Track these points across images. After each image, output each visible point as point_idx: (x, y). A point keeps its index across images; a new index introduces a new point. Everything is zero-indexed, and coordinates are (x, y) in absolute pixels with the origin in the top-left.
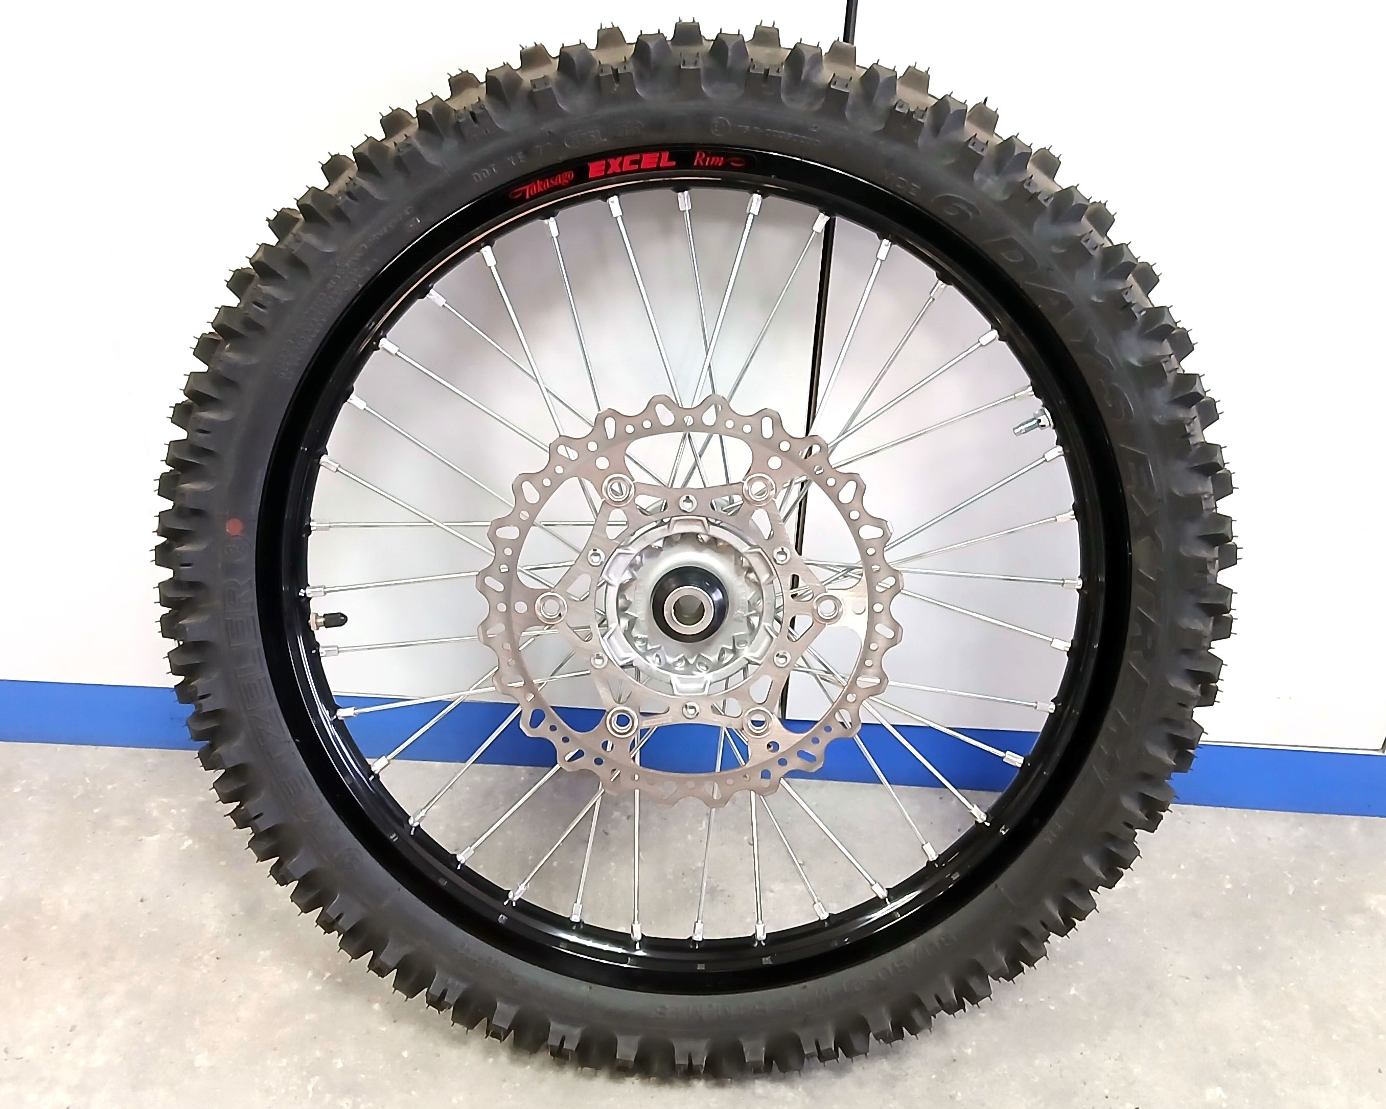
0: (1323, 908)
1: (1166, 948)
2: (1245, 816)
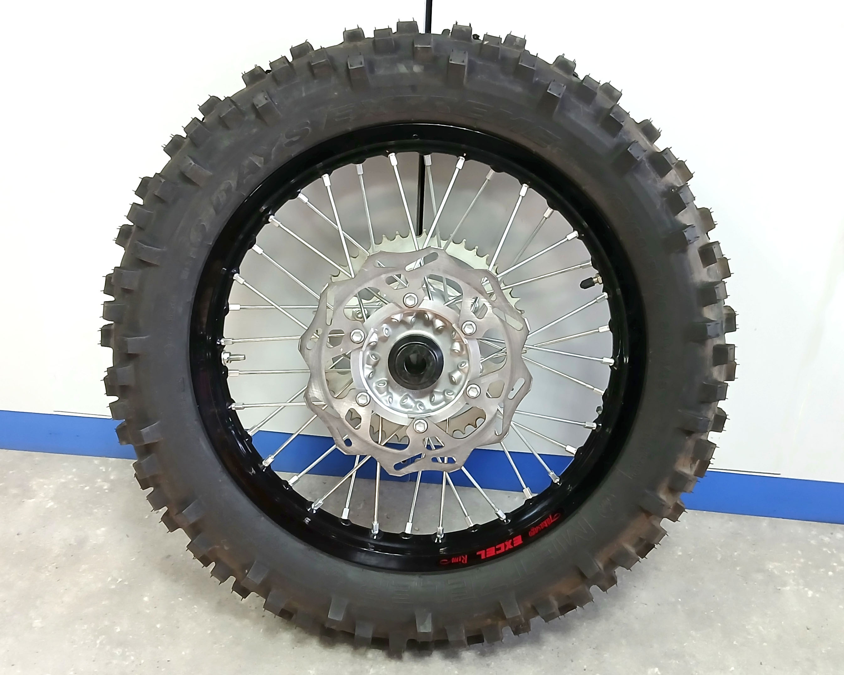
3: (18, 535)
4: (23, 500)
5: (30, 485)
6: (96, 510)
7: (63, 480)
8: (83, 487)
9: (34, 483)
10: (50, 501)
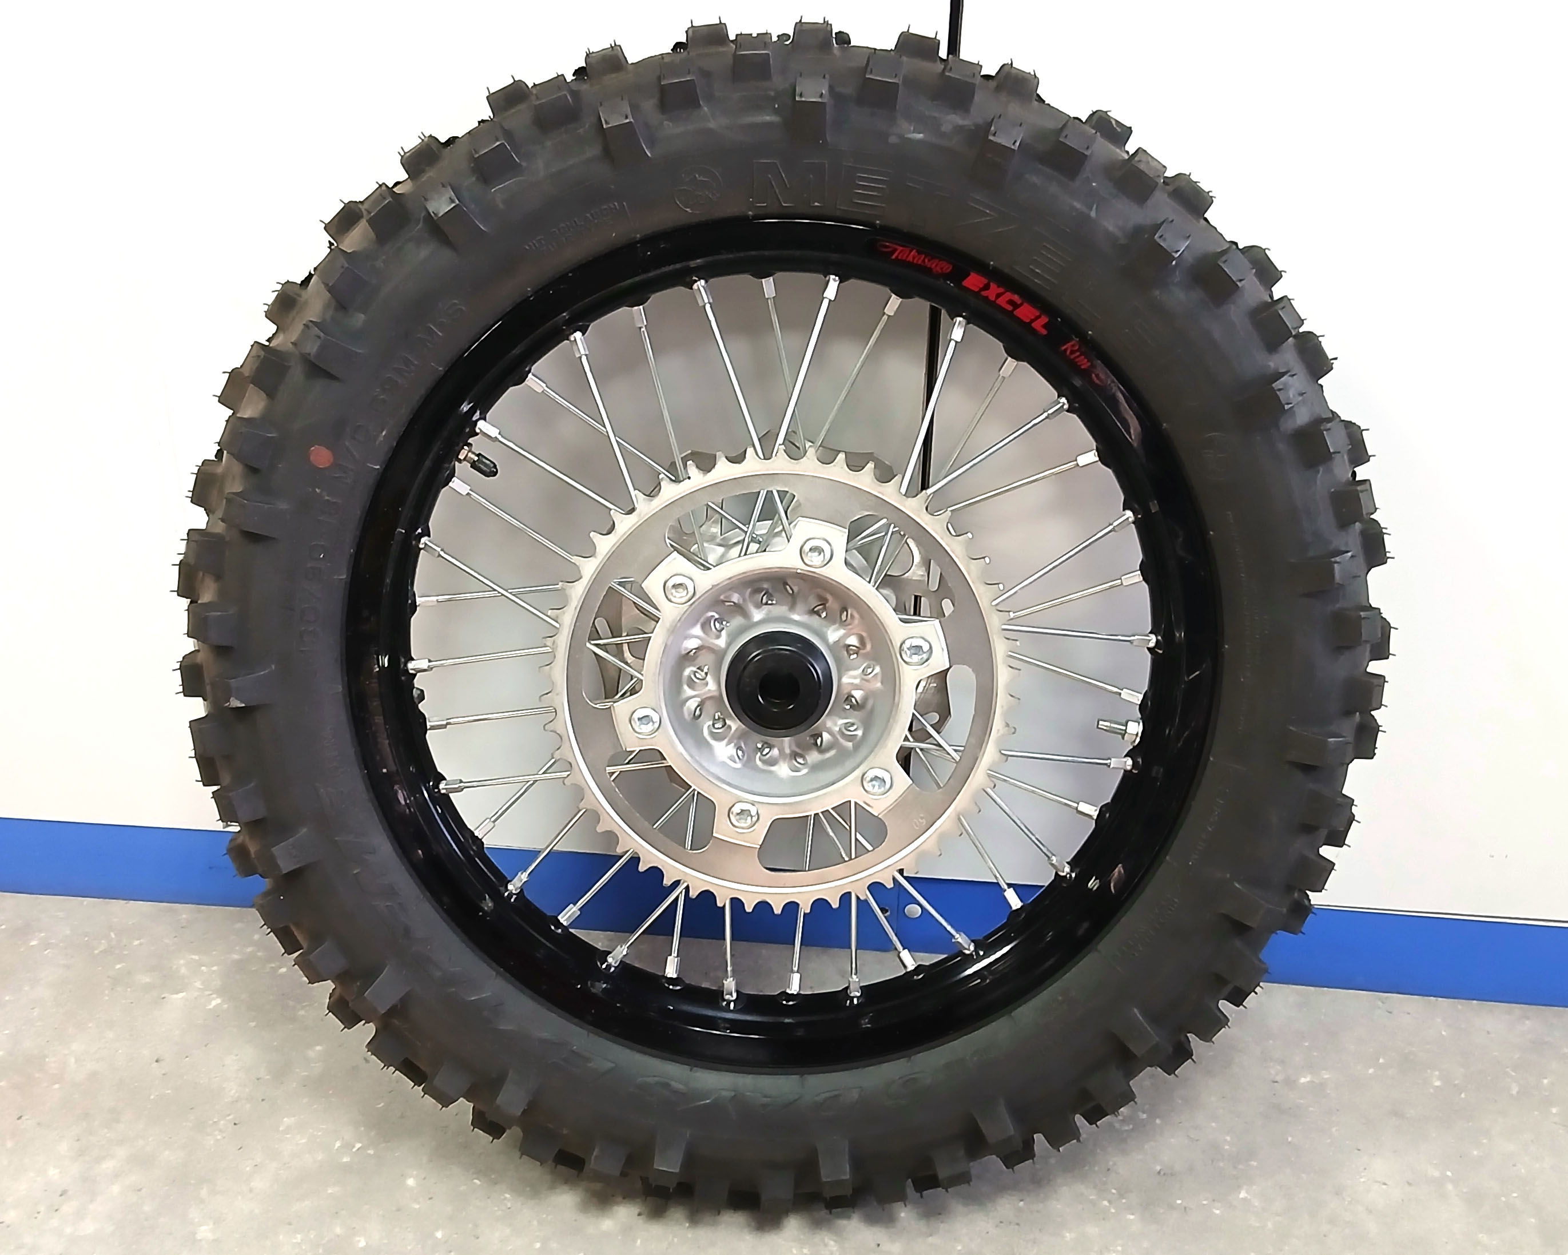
0: (1554, 1110)
1: (1359, 1150)
3: (157, 1061)
4: (163, 996)
5: (175, 967)
6: (302, 1013)
7: (236, 957)
8: (274, 970)
9: (182, 962)
10: (214, 996)
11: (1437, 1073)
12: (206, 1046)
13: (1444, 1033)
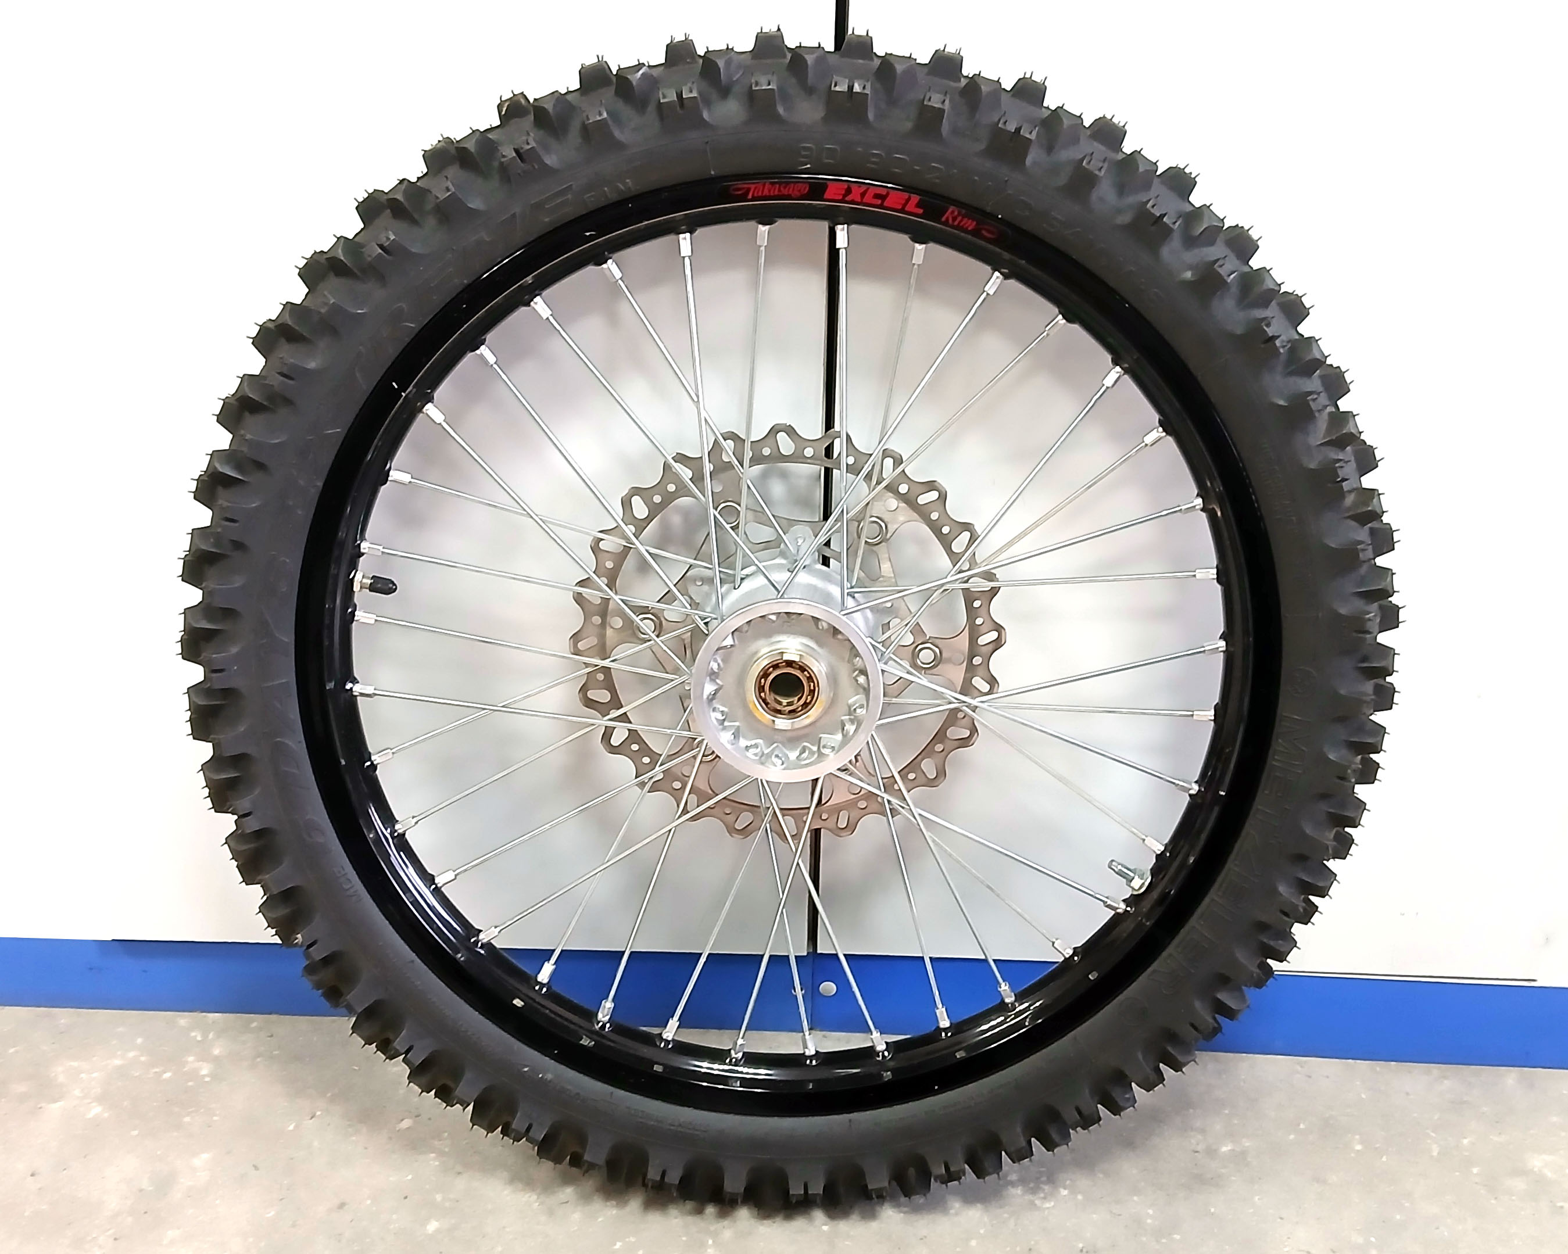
0: (1475, 1170)
1: (1281, 1218)
2: (1378, 1069)
3: (32, 1175)
4: (39, 1106)
5: (53, 1074)
6: (187, 1119)
7: (118, 1062)
8: (159, 1075)
9: (60, 1069)
10: (94, 1104)
11: (1357, 1137)
12: (85, 1157)
13: (1363, 1096)
